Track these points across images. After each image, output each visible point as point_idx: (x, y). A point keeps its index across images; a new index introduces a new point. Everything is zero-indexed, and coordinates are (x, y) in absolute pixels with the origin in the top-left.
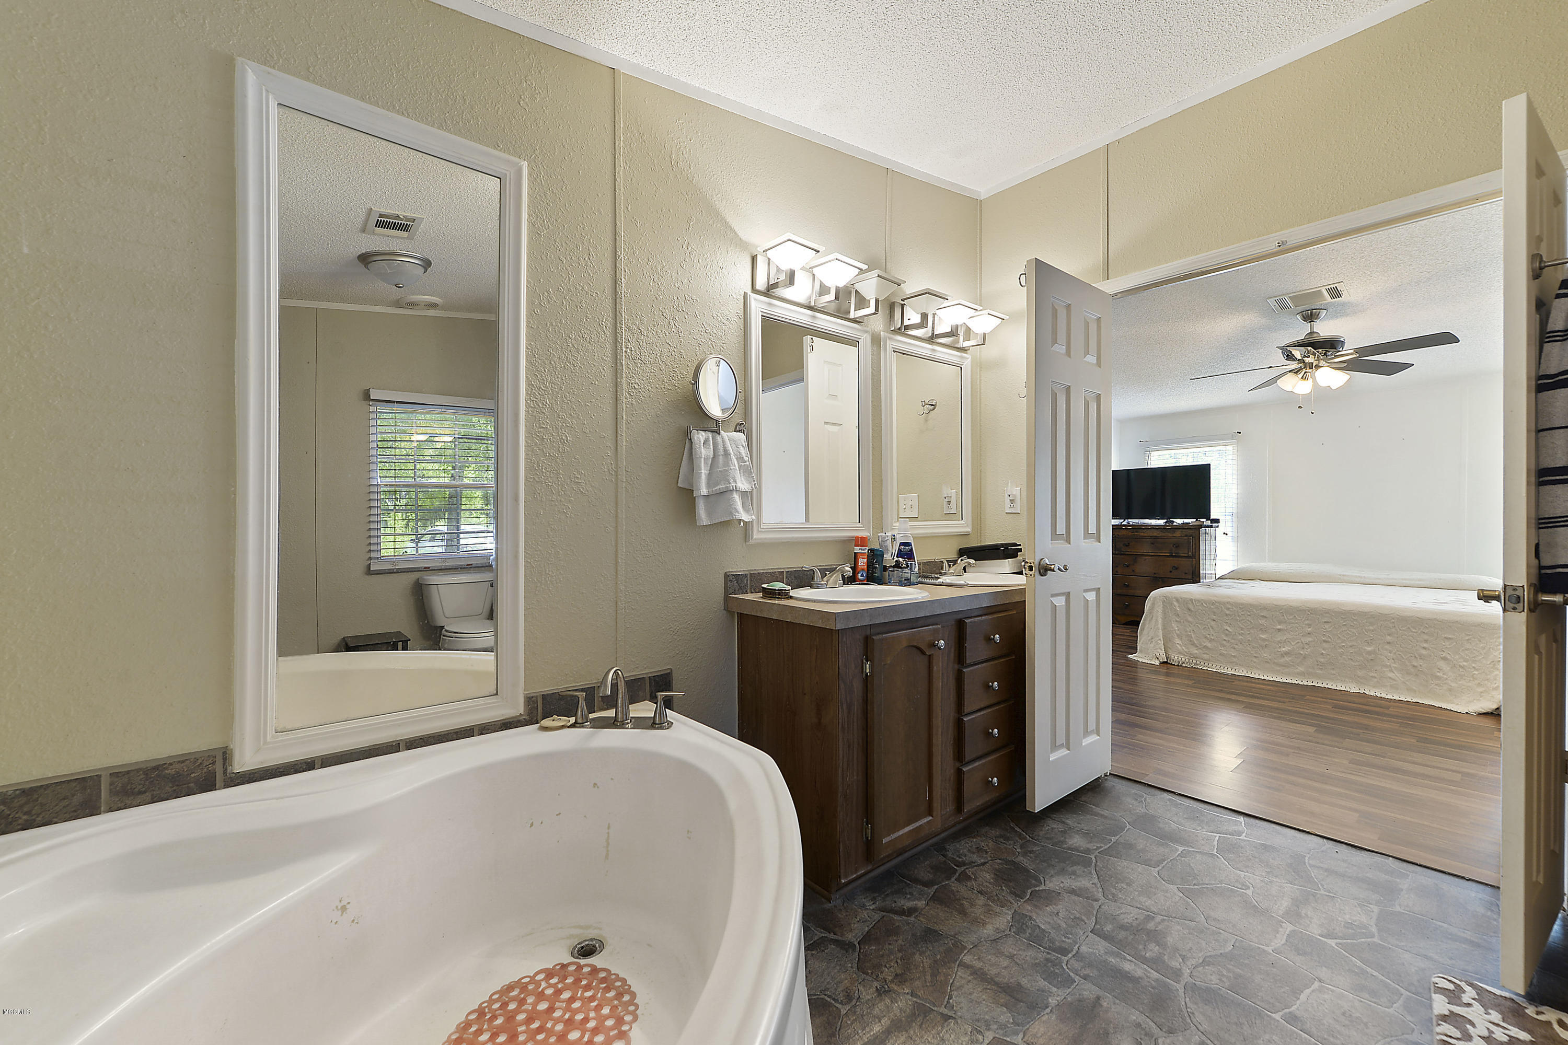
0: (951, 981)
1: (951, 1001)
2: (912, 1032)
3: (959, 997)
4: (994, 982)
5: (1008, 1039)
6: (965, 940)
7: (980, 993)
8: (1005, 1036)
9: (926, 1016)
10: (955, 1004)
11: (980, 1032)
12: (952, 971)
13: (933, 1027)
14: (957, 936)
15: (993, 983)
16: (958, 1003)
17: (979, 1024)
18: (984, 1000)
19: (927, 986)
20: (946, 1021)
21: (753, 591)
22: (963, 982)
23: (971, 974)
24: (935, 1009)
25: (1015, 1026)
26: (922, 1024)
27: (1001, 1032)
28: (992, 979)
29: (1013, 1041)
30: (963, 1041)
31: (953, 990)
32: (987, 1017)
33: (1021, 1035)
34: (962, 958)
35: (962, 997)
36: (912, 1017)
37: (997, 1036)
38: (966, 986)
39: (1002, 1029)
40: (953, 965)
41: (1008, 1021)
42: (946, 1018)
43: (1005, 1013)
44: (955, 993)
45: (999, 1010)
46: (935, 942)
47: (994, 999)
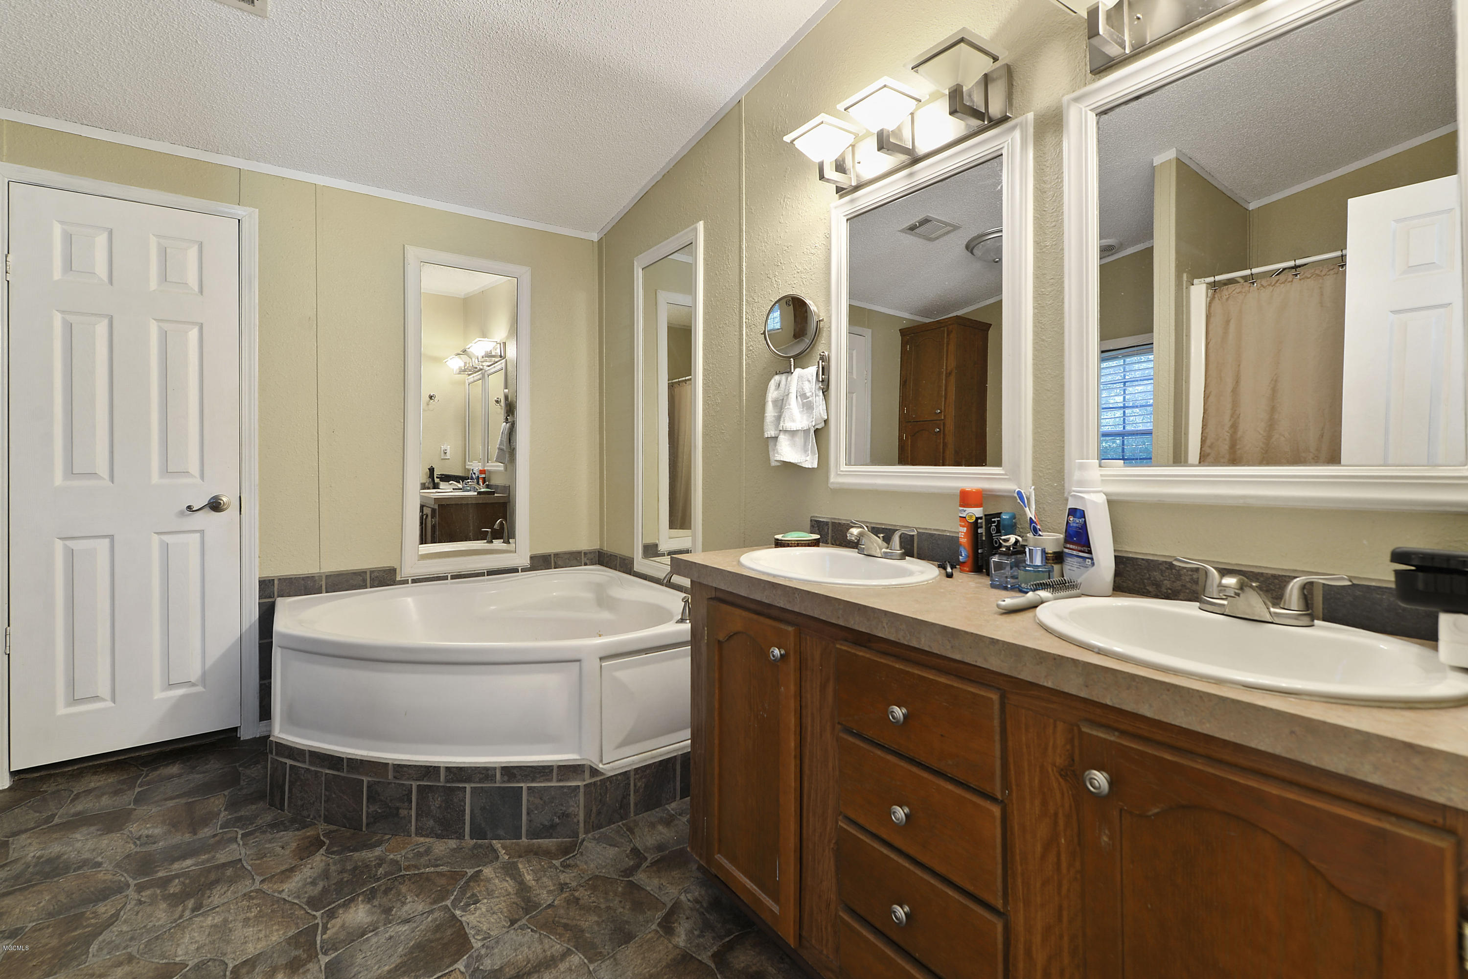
0: (552, 937)
1: (529, 930)
2: (513, 897)
3: (530, 938)
4: (533, 972)
5: (465, 957)
6: (603, 966)
7: (525, 956)
8: (469, 956)
9: (523, 909)
10: (524, 932)
11: (485, 939)
12: (564, 941)
13: (509, 911)
14: (612, 960)
15: (532, 970)
16: (524, 935)
17: (493, 942)
18: (516, 955)
19: (555, 917)
20: (510, 920)
21: (834, 543)
22: (547, 947)
23: (552, 956)
24: (527, 917)
25: (474, 968)
26: (517, 904)
27: (475, 955)
28: (539, 971)
29: (461, 961)
30: (484, 925)
31: (540, 935)
32: (496, 950)
33: (463, 969)
34: (577, 954)
35: (529, 940)
36: (527, 900)
37: (473, 950)
38: (540, 947)
39: (478, 956)
40: (572, 944)
41: (482, 965)
42: (513, 922)
43: (491, 966)
44: (537, 936)
45: (499, 963)
46: (610, 937)
47: (513, 964)
